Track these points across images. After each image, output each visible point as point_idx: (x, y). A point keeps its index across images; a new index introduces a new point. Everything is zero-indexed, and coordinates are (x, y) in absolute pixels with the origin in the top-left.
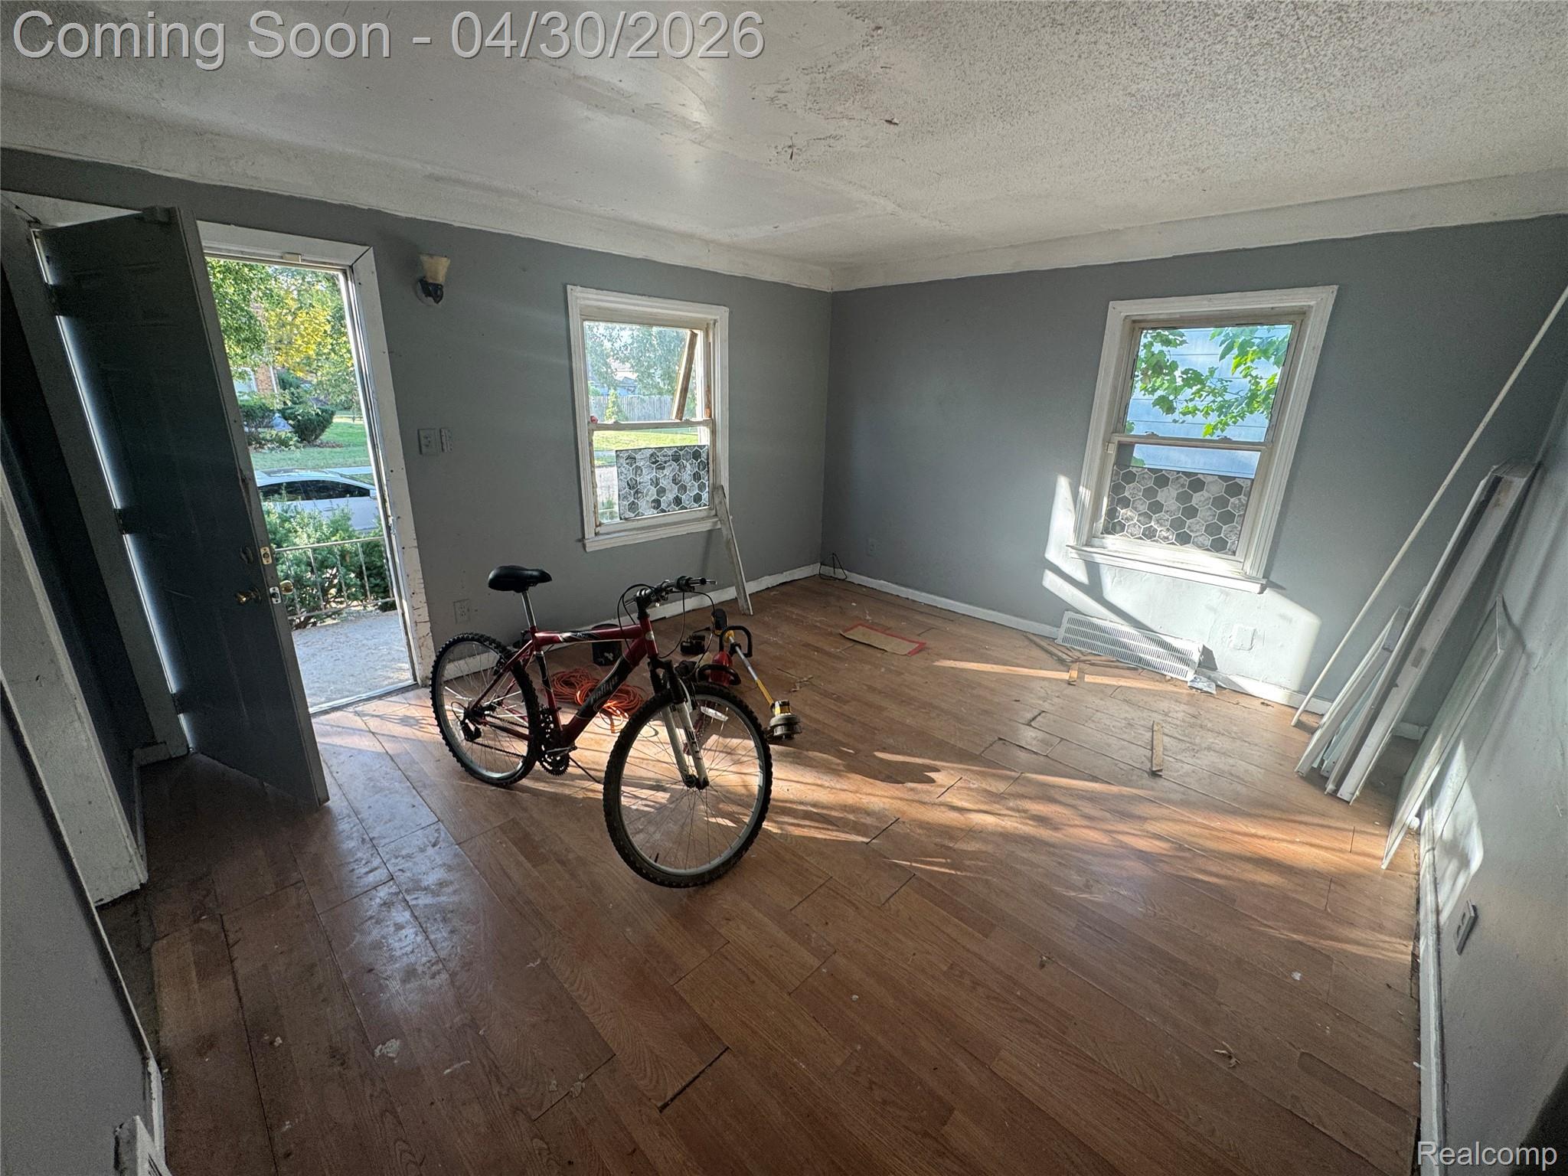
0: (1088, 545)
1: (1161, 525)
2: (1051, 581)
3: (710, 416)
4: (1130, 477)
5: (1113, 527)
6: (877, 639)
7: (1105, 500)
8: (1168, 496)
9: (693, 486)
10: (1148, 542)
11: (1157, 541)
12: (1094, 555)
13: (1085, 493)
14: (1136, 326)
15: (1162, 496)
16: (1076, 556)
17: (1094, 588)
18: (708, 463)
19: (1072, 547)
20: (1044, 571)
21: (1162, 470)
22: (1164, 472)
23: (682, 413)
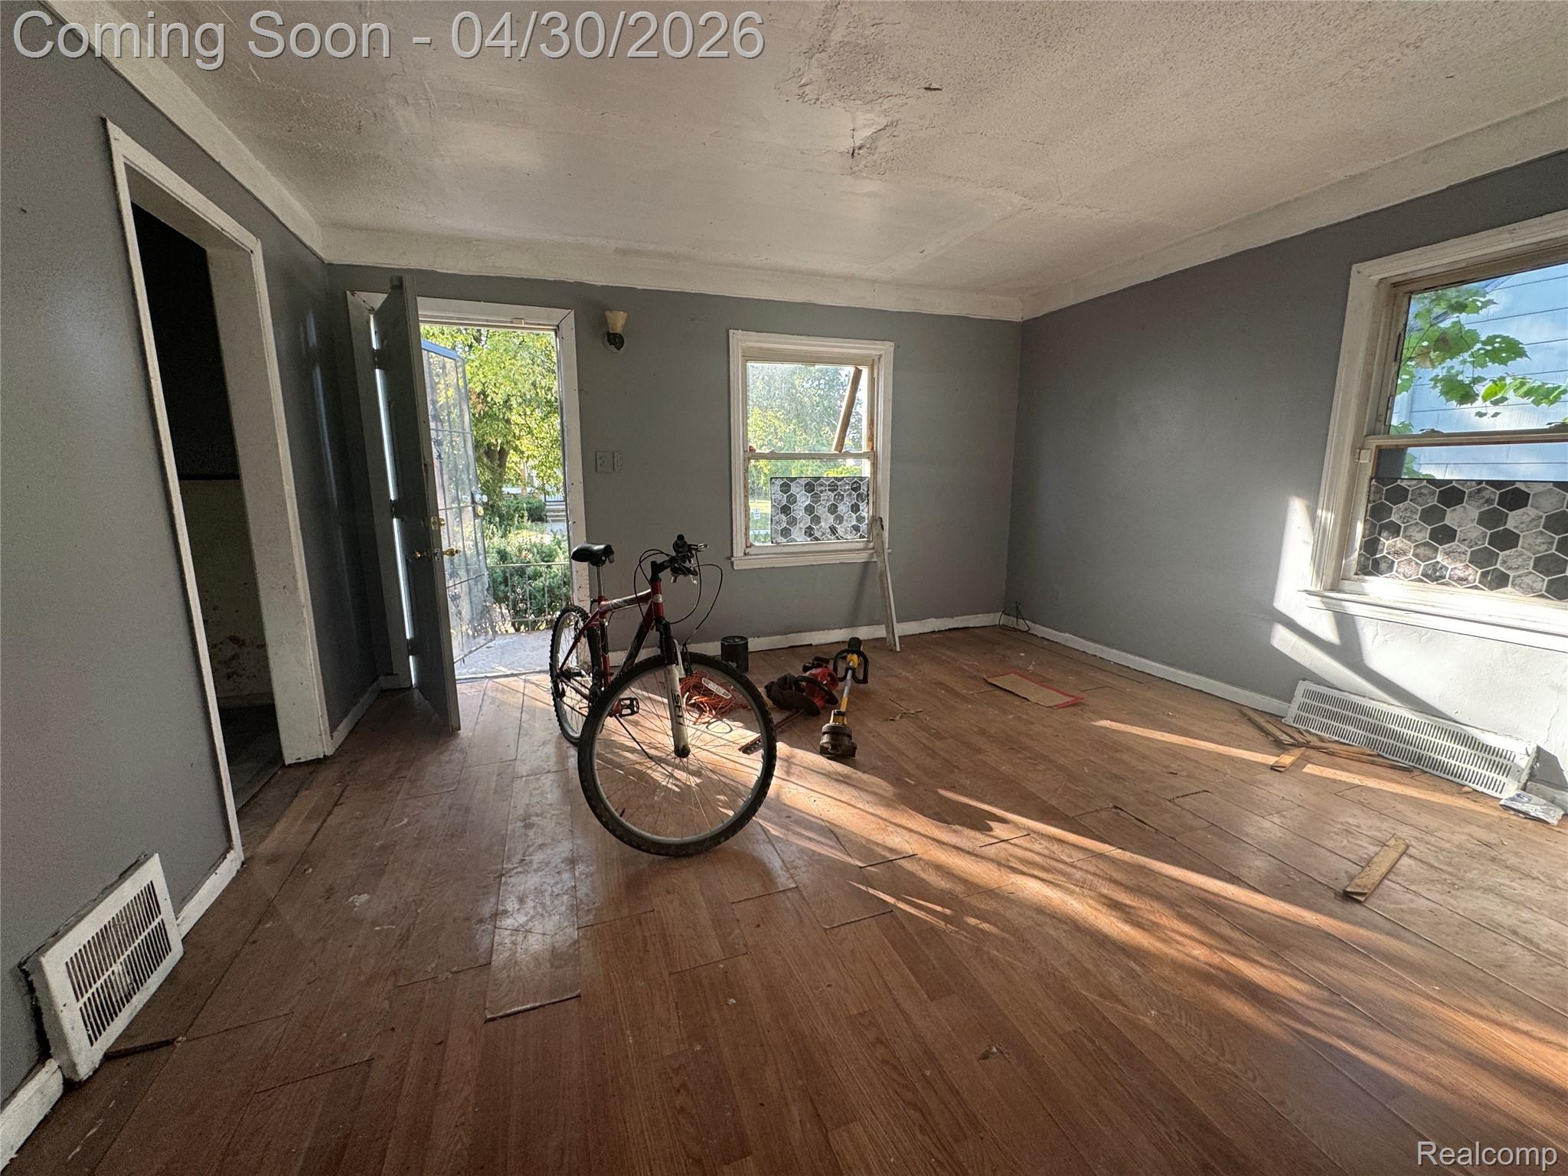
0: (1335, 588)
1: (1455, 560)
2: (1283, 640)
3: (872, 449)
4: (1399, 495)
5: (1372, 564)
6: (1026, 688)
7: (1360, 528)
8: (1464, 519)
9: (851, 517)
10: (1433, 585)
11: (1447, 584)
12: (1344, 603)
13: (1327, 517)
14: (1399, 292)
15: (1452, 518)
16: (1321, 606)
17: (1348, 650)
18: (868, 495)
19: (1310, 593)
20: (1271, 627)
21: (1451, 481)
22: (1454, 484)
23: (842, 445)
